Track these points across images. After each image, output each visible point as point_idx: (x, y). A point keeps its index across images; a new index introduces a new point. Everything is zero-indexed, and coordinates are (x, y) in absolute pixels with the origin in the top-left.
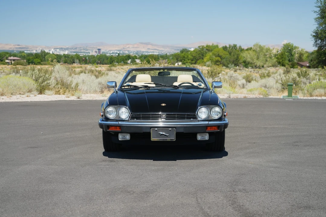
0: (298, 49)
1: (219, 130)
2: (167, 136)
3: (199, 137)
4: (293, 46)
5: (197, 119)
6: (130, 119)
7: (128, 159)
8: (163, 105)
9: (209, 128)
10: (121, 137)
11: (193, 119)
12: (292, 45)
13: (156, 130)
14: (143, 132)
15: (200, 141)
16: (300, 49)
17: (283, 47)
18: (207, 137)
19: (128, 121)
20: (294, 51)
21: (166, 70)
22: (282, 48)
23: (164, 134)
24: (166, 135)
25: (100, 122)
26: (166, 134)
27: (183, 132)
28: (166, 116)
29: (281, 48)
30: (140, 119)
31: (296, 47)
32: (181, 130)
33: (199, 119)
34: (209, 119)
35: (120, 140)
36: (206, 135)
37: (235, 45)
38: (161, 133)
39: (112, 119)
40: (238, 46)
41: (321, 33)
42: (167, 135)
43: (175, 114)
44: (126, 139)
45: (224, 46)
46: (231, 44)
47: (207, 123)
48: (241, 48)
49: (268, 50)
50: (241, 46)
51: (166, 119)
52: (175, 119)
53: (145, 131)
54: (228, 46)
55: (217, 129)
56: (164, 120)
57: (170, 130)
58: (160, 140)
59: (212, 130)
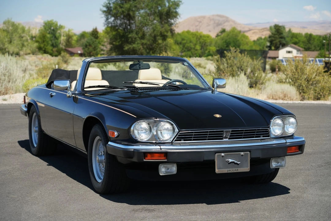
0: (64, 28)
2: (238, 164)
3: (273, 165)
4: (57, 25)
5: (269, 136)
6: (175, 141)
7: (167, 205)
8: (218, 116)
10: (163, 171)
11: (263, 137)
13: (223, 157)
14: (204, 161)
17: (44, 26)
18: (284, 163)
19: (172, 143)
20: (59, 31)
22: (42, 27)
23: (234, 162)
24: (237, 164)
26: (237, 162)
28: (231, 134)
30: (191, 140)
31: (62, 26)
32: (258, 155)
33: (272, 136)
35: (161, 175)
36: (283, 160)
38: (230, 160)
39: (144, 141)
42: (238, 163)
43: (243, 131)
44: (171, 172)
47: (283, 141)
51: (229, 139)
52: (241, 138)
53: (206, 159)
55: (297, 151)
56: (227, 140)
57: (242, 156)
58: (229, 172)
59: (294, 151)
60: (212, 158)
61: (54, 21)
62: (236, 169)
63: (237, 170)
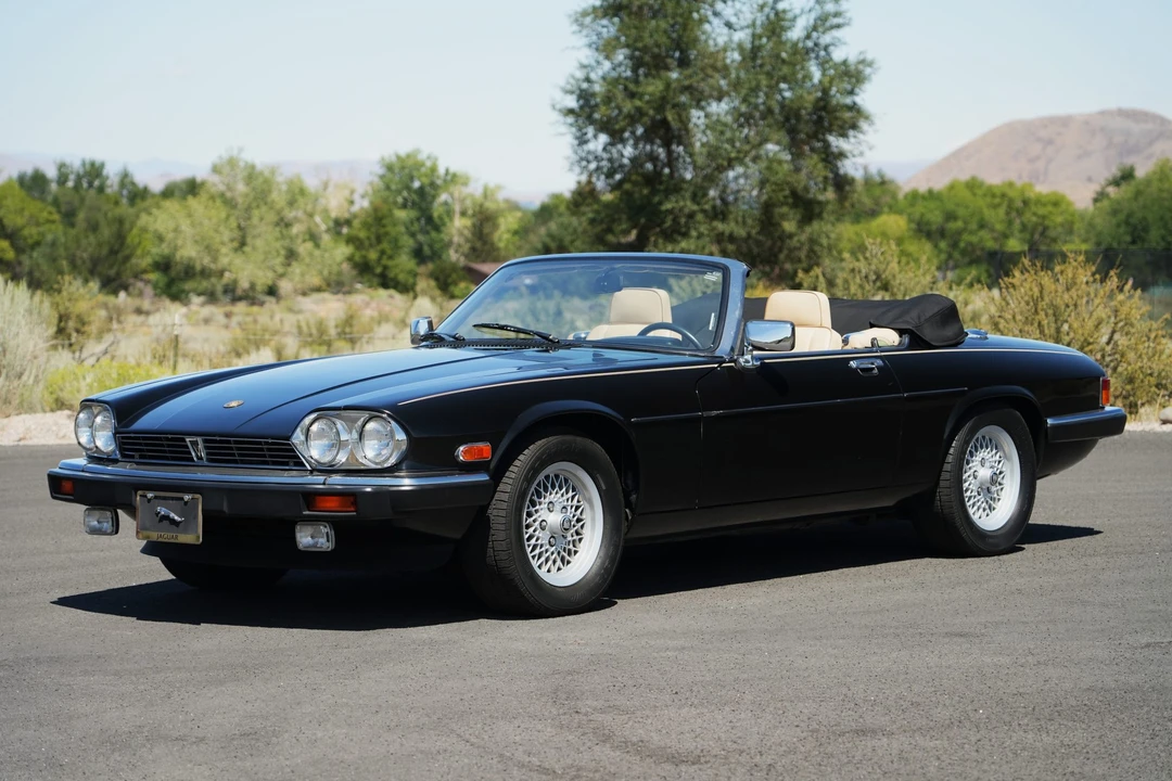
0: (465, 184)
2: (179, 523)
3: (303, 540)
4: (433, 169)
5: (305, 464)
11: (295, 464)
12: (428, 164)
16: (475, 190)
17: (382, 177)
20: (443, 197)
22: (376, 180)
23: (169, 517)
29: (371, 183)
31: (454, 175)
33: (313, 465)
34: (348, 468)
37: (93, 164)
38: (163, 511)
40: (112, 172)
41: (608, 99)
42: (178, 519)
44: (101, 531)
45: (29, 171)
46: (68, 161)
48: (133, 184)
49: (297, 193)
50: (131, 169)
54: (51, 173)
58: (160, 540)
61: (422, 157)
62: (173, 535)
63: (177, 537)
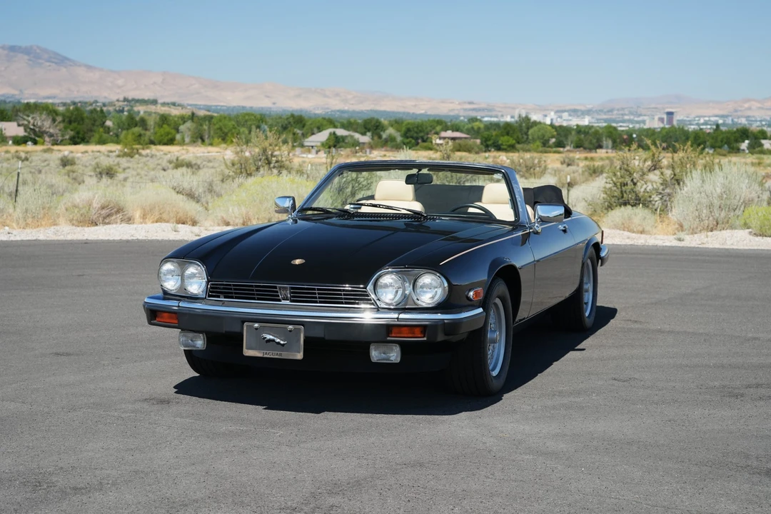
1: (425, 339)
2: (283, 345)
3: (376, 354)
5: (372, 304)
6: (210, 297)
8: (298, 262)
9: (395, 330)
10: (183, 341)
13: (256, 329)
14: (226, 332)
15: (377, 365)
18: (394, 355)
19: (204, 300)
21: (425, 171)
23: (273, 341)
24: (279, 343)
25: (147, 300)
26: (278, 340)
27: (323, 338)
28: (293, 293)
30: (232, 298)
32: (318, 333)
33: (379, 305)
34: (407, 307)
36: (392, 350)
38: (269, 337)
39: (173, 292)
42: (282, 342)
43: (314, 289)
44: (195, 347)
51: (292, 301)
52: (316, 302)
53: (229, 329)
55: (419, 336)
56: (288, 302)
57: (290, 331)
58: (266, 356)
59: (406, 336)
60: (237, 329)
62: (279, 353)
63: (281, 355)
